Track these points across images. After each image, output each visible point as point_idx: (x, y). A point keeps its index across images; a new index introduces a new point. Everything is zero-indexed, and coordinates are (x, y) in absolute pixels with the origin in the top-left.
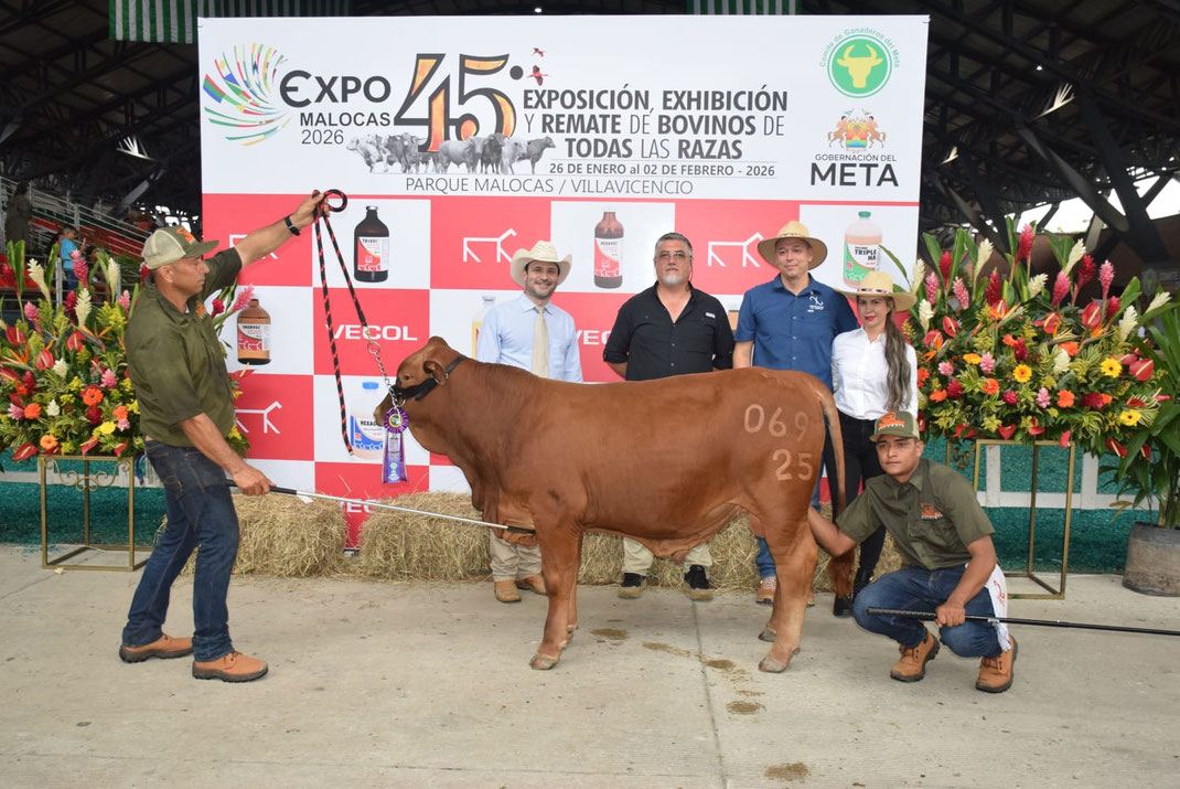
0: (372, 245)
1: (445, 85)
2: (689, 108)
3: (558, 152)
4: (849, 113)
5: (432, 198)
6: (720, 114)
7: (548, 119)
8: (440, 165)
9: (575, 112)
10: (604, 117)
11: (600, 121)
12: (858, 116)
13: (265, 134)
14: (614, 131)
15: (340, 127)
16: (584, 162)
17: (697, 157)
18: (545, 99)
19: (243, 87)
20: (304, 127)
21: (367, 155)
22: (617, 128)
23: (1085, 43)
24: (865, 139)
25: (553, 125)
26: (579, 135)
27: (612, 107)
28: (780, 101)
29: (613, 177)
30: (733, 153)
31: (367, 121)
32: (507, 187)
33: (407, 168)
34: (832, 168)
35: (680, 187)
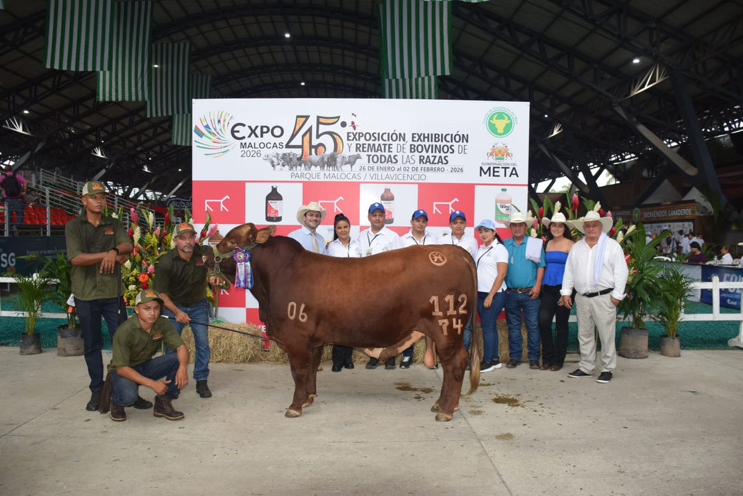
0: (274, 204)
1: (310, 130)
2: (424, 141)
3: (363, 161)
4: (496, 144)
5: (303, 182)
6: (438, 144)
7: (358, 146)
8: (307, 167)
9: (371, 142)
10: (385, 145)
11: (383, 147)
12: (500, 146)
13: (223, 152)
14: (389, 151)
15: (259, 149)
16: (376, 166)
17: (428, 163)
18: (357, 137)
19: (213, 131)
20: (242, 149)
21: (272, 162)
22: (391, 150)
23: (566, 105)
24: (503, 156)
25: (361, 149)
26: (373, 153)
27: (388, 140)
28: (465, 138)
29: (389, 172)
30: (444, 162)
31: (272, 146)
32: (339, 177)
33: (291, 168)
34: (489, 169)
35: (420, 177)
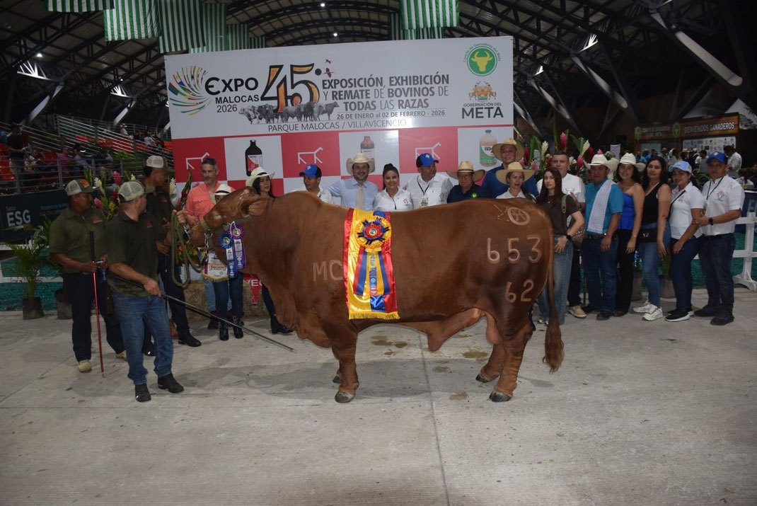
0: (254, 159)
1: (284, 80)
2: (402, 84)
3: (340, 109)
4: (478, 84)
5: (282, 135)
6: (417, 87)
7: (335, 93)
8: (284, 118)
9: (348, 89)
10: (362, 91)
11: (360, 93)
12: (483, 84)
13: (199, 109)
14: (367, 97)
15: (235, 103)
16: (353, 113)
17: (408, 108)
18: (333, 84)
19: (188, 87)
20: (218, 104)
21: (249, 116)
24: (486, 95)
25: (338, 96)
26: (350, 100)
27: (365, 86)
28: (445, 79)
29: (368, 119)
30: (425, 105)
31: (248, 99)
32: (317, 127)
33: (268, 121)
34: (472, 110)
35: (400, 122)
